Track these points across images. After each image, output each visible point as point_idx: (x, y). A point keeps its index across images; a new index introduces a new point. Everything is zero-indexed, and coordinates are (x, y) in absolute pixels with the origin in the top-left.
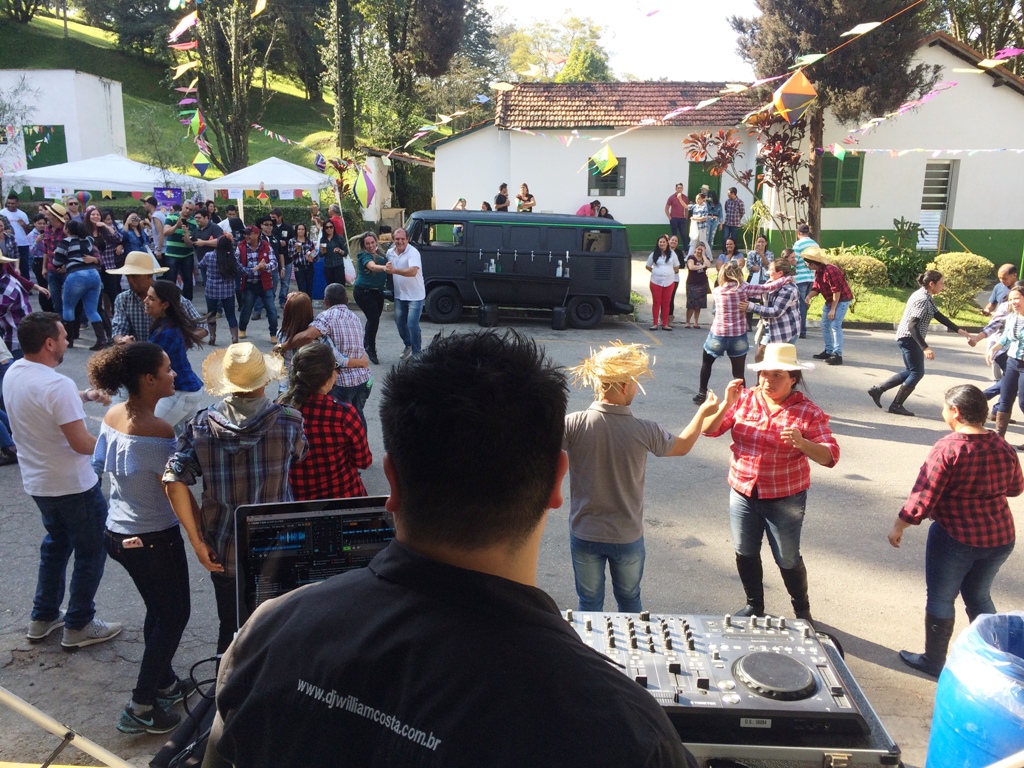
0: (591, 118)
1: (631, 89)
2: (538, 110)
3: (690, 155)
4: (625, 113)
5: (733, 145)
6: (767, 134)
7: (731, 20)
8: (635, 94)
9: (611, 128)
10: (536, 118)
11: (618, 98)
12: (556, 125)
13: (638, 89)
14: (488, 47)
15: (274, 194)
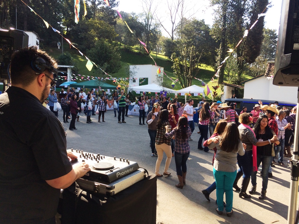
15: (193, 94)
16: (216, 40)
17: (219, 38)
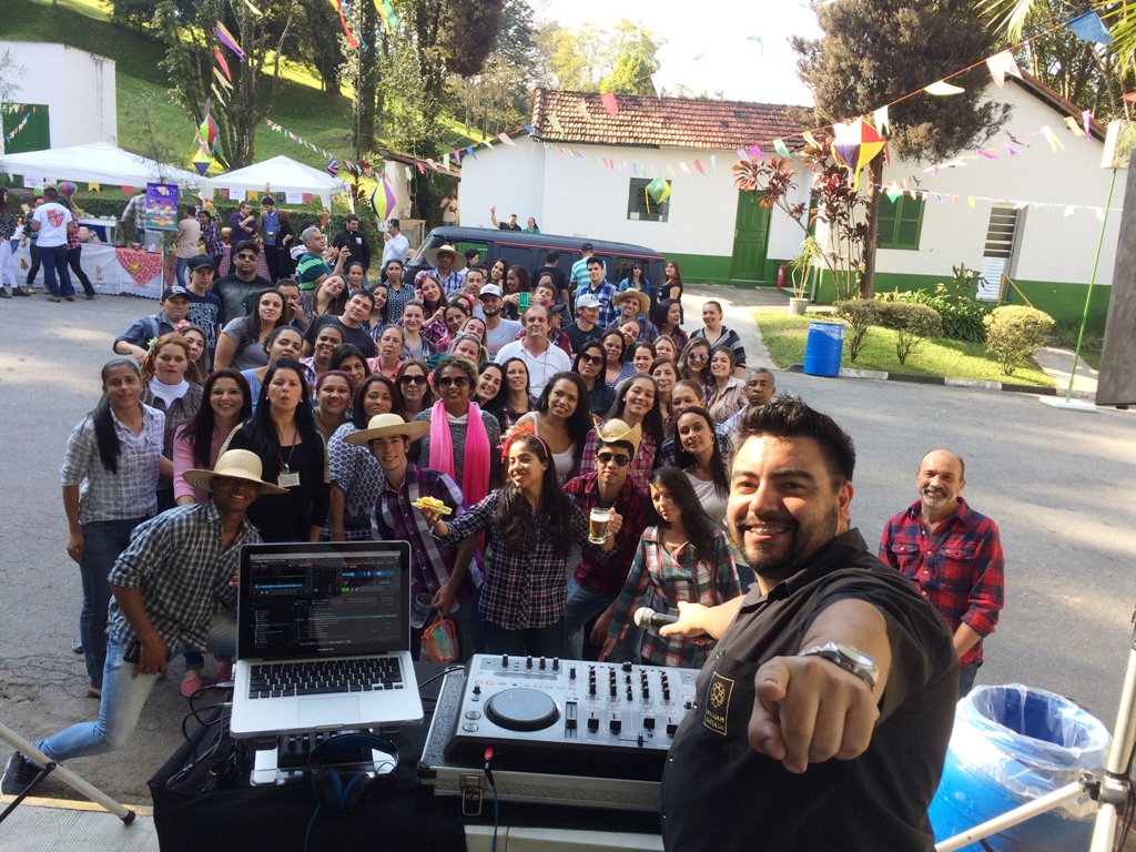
0: (635, 135)
1: (680, 105)
2: (578, 123)
3: (739, 182)
4: (673, 132)
5: (786, 175)
6: (824, 165)
7: (791, 39)
8: (685, 111)
9: (657, 147)
10: (575, 131)
11: (665, 115)
12: (596, 139)
13: (688, 106)
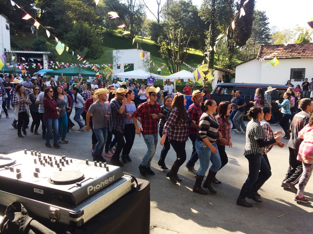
0: (292, 55)
1: (309, 45)
2: (273, 53)
4: (306, 53)
9: (300, 58)
11: (304, 48)
14: (269, 39)
15: (182, 80)
16: (205, 22)
17: (209, 19)
